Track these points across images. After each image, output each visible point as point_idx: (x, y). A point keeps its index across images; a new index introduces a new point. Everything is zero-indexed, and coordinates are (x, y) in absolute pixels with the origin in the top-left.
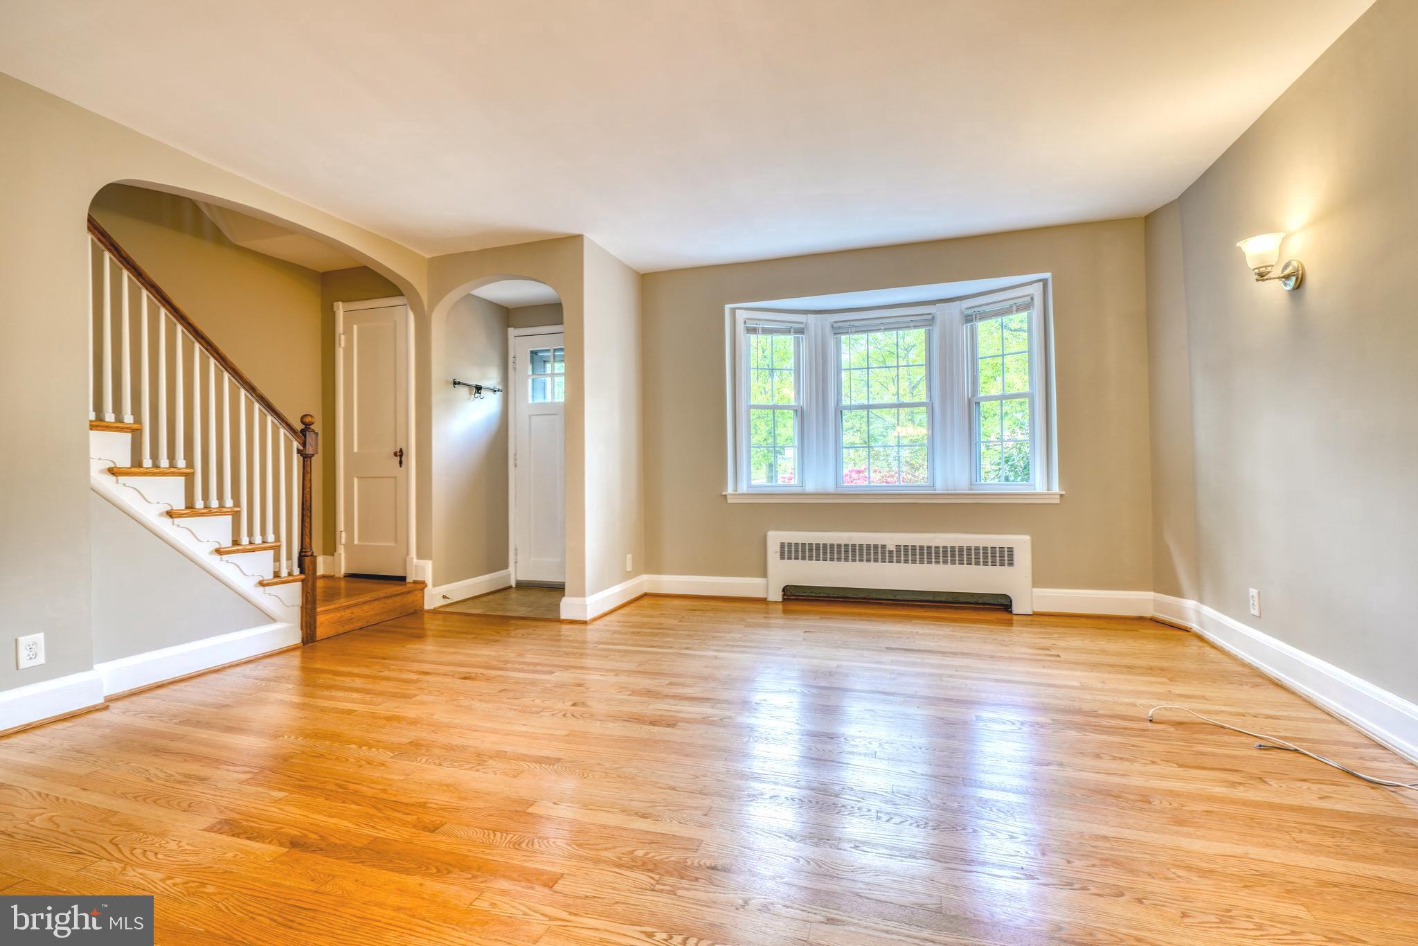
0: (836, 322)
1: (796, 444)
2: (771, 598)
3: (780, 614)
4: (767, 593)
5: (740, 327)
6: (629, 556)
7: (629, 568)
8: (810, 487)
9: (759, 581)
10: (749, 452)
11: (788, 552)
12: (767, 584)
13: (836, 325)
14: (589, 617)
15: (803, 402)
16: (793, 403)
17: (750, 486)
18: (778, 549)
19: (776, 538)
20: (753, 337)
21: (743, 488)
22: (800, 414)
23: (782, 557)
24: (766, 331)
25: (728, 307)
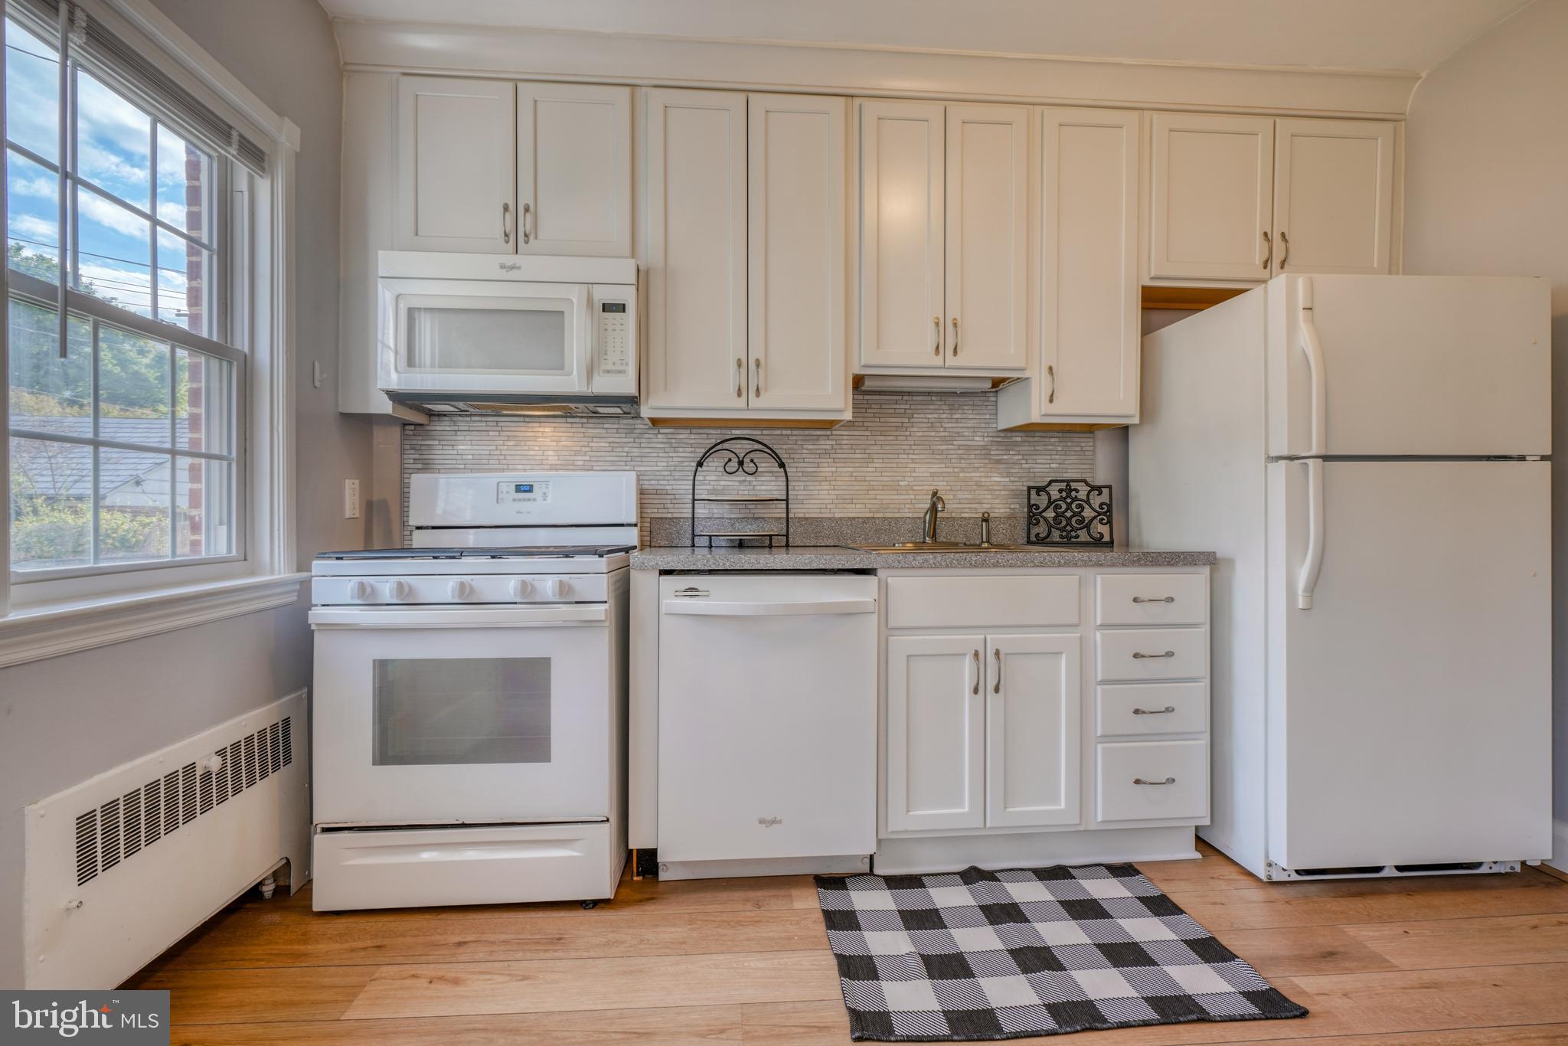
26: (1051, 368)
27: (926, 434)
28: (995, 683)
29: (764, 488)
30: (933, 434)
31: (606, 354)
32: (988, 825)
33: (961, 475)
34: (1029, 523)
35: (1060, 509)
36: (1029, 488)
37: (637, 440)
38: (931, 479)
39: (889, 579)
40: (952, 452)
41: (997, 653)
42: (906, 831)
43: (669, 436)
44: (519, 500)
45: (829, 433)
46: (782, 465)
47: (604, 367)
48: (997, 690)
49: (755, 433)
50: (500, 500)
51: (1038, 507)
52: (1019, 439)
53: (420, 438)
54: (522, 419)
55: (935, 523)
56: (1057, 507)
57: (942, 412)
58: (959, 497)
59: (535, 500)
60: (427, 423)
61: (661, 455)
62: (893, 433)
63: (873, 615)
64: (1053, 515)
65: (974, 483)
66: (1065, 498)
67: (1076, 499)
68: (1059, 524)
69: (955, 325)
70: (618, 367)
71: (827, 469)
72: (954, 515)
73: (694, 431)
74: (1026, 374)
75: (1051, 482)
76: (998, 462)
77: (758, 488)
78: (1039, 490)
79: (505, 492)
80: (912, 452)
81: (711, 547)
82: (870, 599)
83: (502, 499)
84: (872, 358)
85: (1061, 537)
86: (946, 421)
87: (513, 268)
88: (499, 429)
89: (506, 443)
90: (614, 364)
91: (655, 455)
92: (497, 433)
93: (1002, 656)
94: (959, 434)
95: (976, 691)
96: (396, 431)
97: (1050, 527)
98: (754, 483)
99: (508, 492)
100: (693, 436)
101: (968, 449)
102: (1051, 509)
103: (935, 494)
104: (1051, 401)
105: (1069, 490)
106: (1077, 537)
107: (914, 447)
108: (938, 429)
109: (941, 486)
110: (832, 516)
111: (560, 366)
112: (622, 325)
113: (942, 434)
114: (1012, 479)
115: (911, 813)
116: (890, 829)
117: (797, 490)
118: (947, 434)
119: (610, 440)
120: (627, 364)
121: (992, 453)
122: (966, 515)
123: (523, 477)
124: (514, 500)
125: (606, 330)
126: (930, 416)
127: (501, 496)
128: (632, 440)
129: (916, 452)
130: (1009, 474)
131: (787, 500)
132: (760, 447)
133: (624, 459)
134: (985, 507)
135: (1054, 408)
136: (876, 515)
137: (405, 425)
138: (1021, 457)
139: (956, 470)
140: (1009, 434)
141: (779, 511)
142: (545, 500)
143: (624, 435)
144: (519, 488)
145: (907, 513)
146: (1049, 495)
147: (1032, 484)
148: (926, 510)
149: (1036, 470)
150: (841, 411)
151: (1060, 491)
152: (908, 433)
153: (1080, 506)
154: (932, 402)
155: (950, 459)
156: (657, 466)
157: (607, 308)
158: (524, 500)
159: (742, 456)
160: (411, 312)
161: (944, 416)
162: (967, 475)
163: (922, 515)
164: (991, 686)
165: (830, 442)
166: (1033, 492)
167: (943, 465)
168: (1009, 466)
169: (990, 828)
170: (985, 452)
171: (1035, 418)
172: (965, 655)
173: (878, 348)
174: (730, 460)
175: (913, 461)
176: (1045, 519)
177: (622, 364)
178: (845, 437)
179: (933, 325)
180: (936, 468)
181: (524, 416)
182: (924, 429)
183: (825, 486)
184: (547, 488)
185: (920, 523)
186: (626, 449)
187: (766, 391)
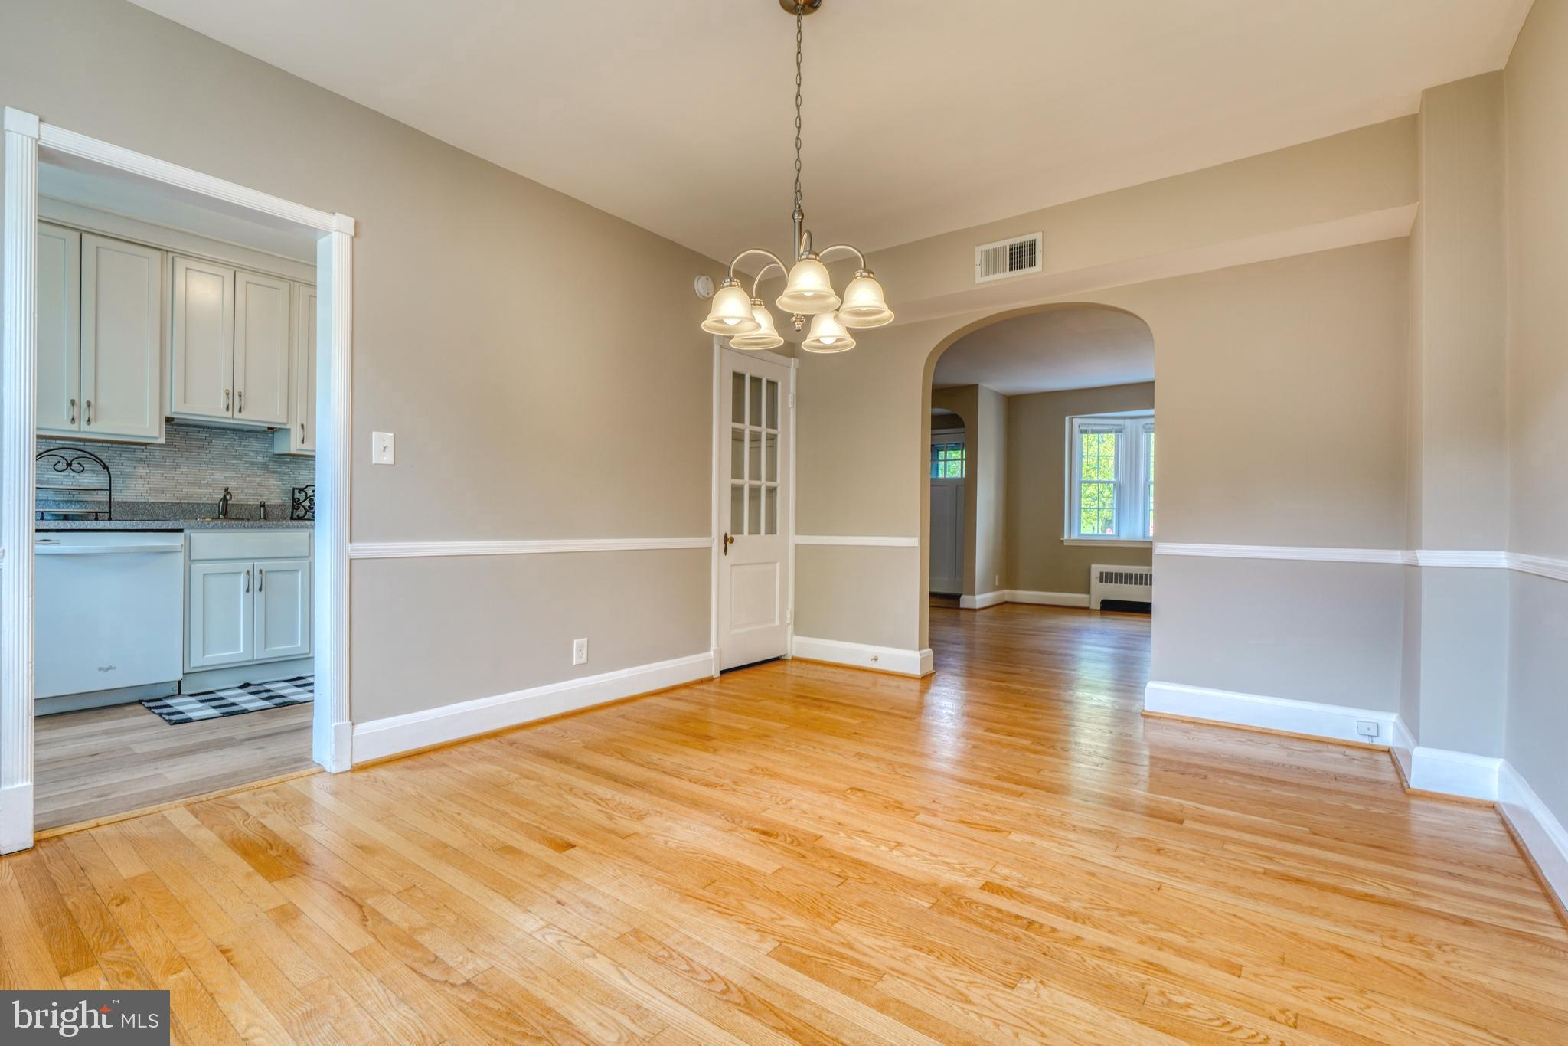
0: (1147, 424)
1: (1115, 507)
2: (1092, 607)
3: (1099, 616)
4: (1090, 603)
5: (1076, 429)
6: (997, 577)
7: (997, 584)
8: (1124, 536)
9: (1085, 596)
10: (1080, 514)
11: (1105, 578)
12: (1090, 598)
13: (1146, 427)
14: (977, 607)
15: (1121, 478)
16: (1113, 479)
17: (1079, 534)
18: (1099, 575)
19: (1097, 569)
20: (1084, 435)
21: (1075, 536)
22: (1118, 488)
23: (1101, 581)
24: (1093, 432)
25: (1067, 418)
26: (302, 426)
27: (221, 453)
28: (259, 586)
29: (90, 481)
30: (226, 453)
32: (255, 658)
33: (247, 479)
34: (293, 508)
36: (294, 489)
38: (224, 481)
39: (192, 535)
40: (241, 465)
41: (261, 571)
42: (203, 667)
45: (145, 450)
46: (106, 467)
48: (260, 590)
49: (84, 447)
51: (299, 500)
52: (284, 461)
55: (227, 507)
56: (311, 500)
57: (233, 440)
58: (246, 492)
62: (197, 451)
63: (179, 554)
64: (309, 504)
65: (256, 484)
68: (312, 510)
69: (240, 396)
71: (142, 470)
72: (242, 503)
74: (288, 427)
75: (307, 486)
76: (274, 472)
77: (84, 481)
78: (300, 490)
80: (210, 463)
82: (179, 544)
84: (179, 408)
86: (236, 446)
93: (263, 572)
94: (246, 455)
95: (247, 591)
97: (306, 511)
98: (81, 478)
101: (252, 463)
102: (307, 501)
103: (226, 490)
104: (303, 442)
107: (212, 460)
108: (230, 450)
109: (232, 485)
110: (145, 501)
113: (234, 453)
114: (283, 483)
115: (206, 657)
116: (192, 666)
117: (117, 483)
118: (237, 454)
121: (270, 467)
122: (251, 503)
126: (225, 442)
129: (214, 463)
130: (280, 480)
131: (110, 490)
132: (86, 454)
134: (264, 499)
135: (304, 447)
136: (182, 501)
138: (289, 470)
139: (243, 476)
140: (280, 458)
141: (103, 497)
145: (206, 500)
146: (306, 494)
147: (297, 486)
148: (219, 500)
150: (156, 438)
151: (313, 491)
152: (207, 452)
154: (226, 434)
155: (239, 469)
159: (69, 459)
161: (235, 443)
162: (251, 479)
163: (218, 502)
164: (257, 587)
165: (145, 454)
166: (296, 491)
167: (234, 473)
168: (281, 475)
169: (257, 660)
170: (265, 466)
171: (293, 451)
172: (240, 573)
173: (185, 402)
174: (61, 461)
175: (211, 469)
176: (304, 507)
178: (159, 453)
179: (225, 395)
180: (228, 474)
182: (220, 450)
183: (141, 481)
185: (216, 507)
187: (96, 421)
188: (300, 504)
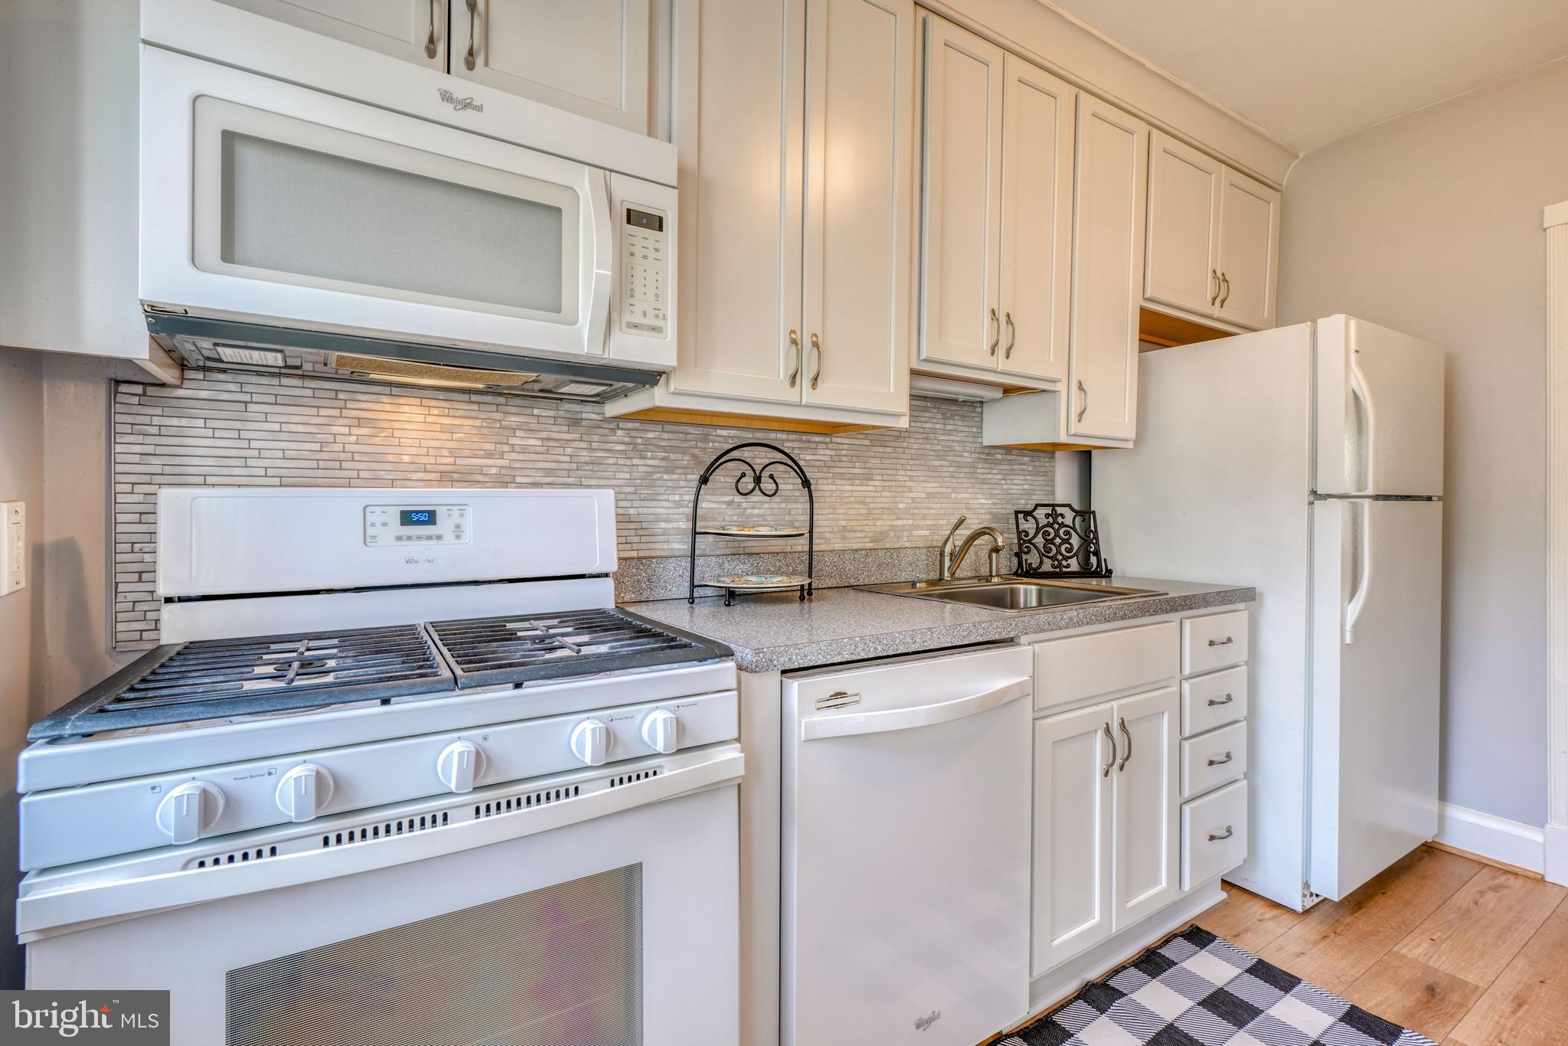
26: (1080, 383)
27: (922, 446)
28: (1122, 757)
29: (756, 511)
30: (928, 447)
31: (632, 296)
32: (1114, 930)
33: (953, 496)
34: (1021, 552)
35: (1049, 535)
36: (1017, 513)
37: (585, 437)
38: (927, 500)
40: (945, 469)
41: (1123, 722)
43: (633, 434)
44: (409, 538)
45: (828, 440)
46: (806, 483)
47: (628, 317)
48: (1122, 766)
49: (772, 437)
50: (368, 539)
51: (1027, 534)
52: (999, 457)
53: (158, 411)
54: (387, 390)
56: (1046, 533)
57: (935, 421)
59: (439, 537)
60: (178, 382)
61: (621, 461)
62: (893, 444)
64: (1042, 540)
65: (963, 506)
66: (1052, 524)
67: (1062, 525)
68: (1049, 553)
69: (1009, 323)
70: (650, 321)
73: (667, 427)
74: (1056, 388)
75: (1037, 506)
76: (984, 482)
77: (749, 511)
78: (1028, 514)
79: (378, 524)
80: (909, 467)
81: (692, 600)
83: (374, 537)
85: (1053, 566)
86: (939, 431)
87: (467, 105)
88: (341, 404)
89: (355, 431)
90: (645, 314)
91: (611, 461)
92: (336, 412)
94: (951, 449)
95: (1106, 773)
96: (97, 395)
97: (1042, 555)
98: (744, 505)
99: (384, 525)
100: (665, 436)
101: (959, 466)
102: (1040, 536)
104: (1080, 419)
105: (1054, 515)
106: (1068, 566)
107: (911, 462)
108: (932, 441)
110: (832, 547)
111: (553, 305)
112: (657, 250)
113: (937, 448)
114: (995, 501)
115: (1054, 944)
118: (940, 447)
119: (544, 435)
120: (664, 318)
121: (979, 471)
123: (418, 497)
124: (399, 538)
125: (632, 254)
126: (926, 425)
127: (370, 531)
128: (577, 436)
129: (914, 468)
130: (992, 496)
131: (811, 535)
132: (780, 457)
133: (566, 466)
135: (1080, 428)
137: (118, 382)
138: (1000, 477)
139: (949, 490)
140: (992, 451)
142: (458, 537)
143: (564, 428)
144: (408, 518)
145: (906, 542)
146: (1037, 520)
147: (1020, 508)
149: (1013, 491)
150: (897, 415)
151: (1047, 516)
152: (905, 445)
153: (1067, 533)
155: (944, 477)
156: (615, 479)
157: (632, 217)
158: (419, 538)
159: (758, 468)
160: (230, 139)
161: (938, 426)
162: (958, 496)
165: (828, 452)
166: (1021, 516)
167: (937, 485)
168: (993, 486)
170: (972, 471)
171: (1062, 438)
172: (1096, 730)
173: (939, 336)
174: (743, 475)
175: (911, 479)
176: (1035, 546)
177: (657, 316)
178: (845, 447)
179: (990, 319)
180: (931, 487)
181: (391, 384)
182: (921, 441)
183: (824, 509)
184: (462, 515)
186: (569, 451)
188: (1030, 541)
